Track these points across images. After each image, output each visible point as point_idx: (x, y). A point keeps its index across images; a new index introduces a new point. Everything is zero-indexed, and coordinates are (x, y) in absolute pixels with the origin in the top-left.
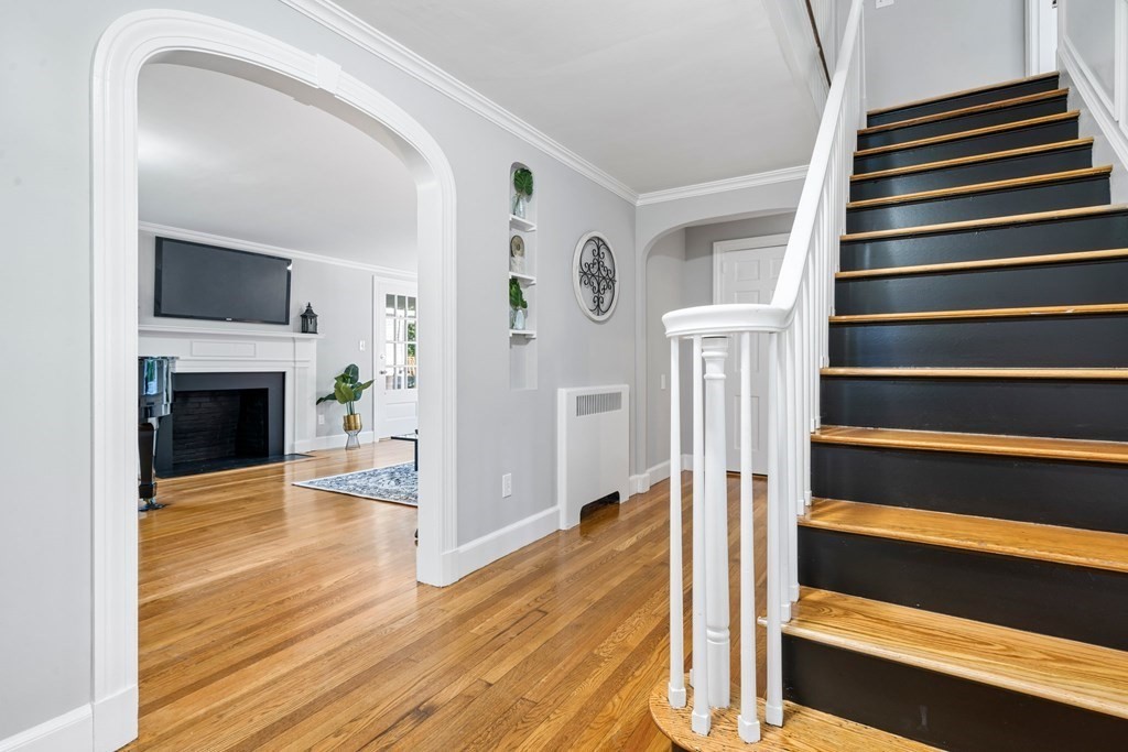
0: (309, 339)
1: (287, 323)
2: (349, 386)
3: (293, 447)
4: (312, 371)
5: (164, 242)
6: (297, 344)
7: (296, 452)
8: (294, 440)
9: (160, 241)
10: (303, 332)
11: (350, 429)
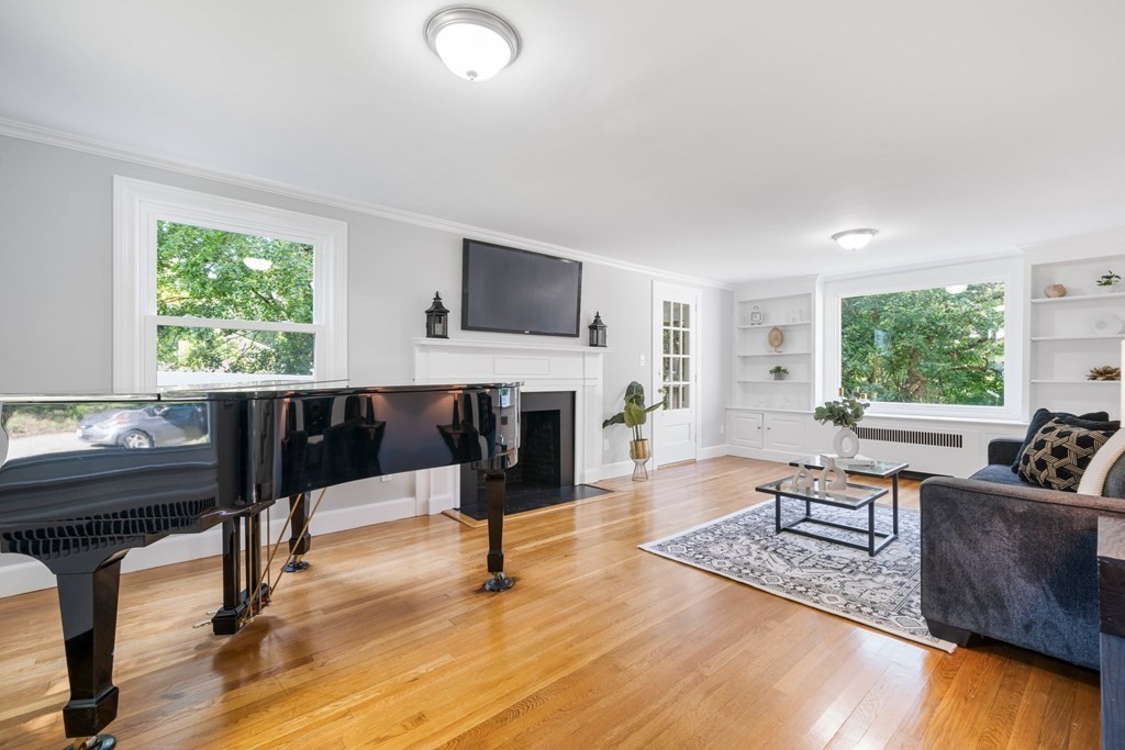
0: (596, 354)
1: (577, 335)
2: (634, 407)
3: (583, 476)
4: (599, 390)
5: (471, 244)
6: (587, 358)
7: (586, 483)
8: (584, 469)
9: (467, 242)
10: (591, 345)
11: (638, 457)
